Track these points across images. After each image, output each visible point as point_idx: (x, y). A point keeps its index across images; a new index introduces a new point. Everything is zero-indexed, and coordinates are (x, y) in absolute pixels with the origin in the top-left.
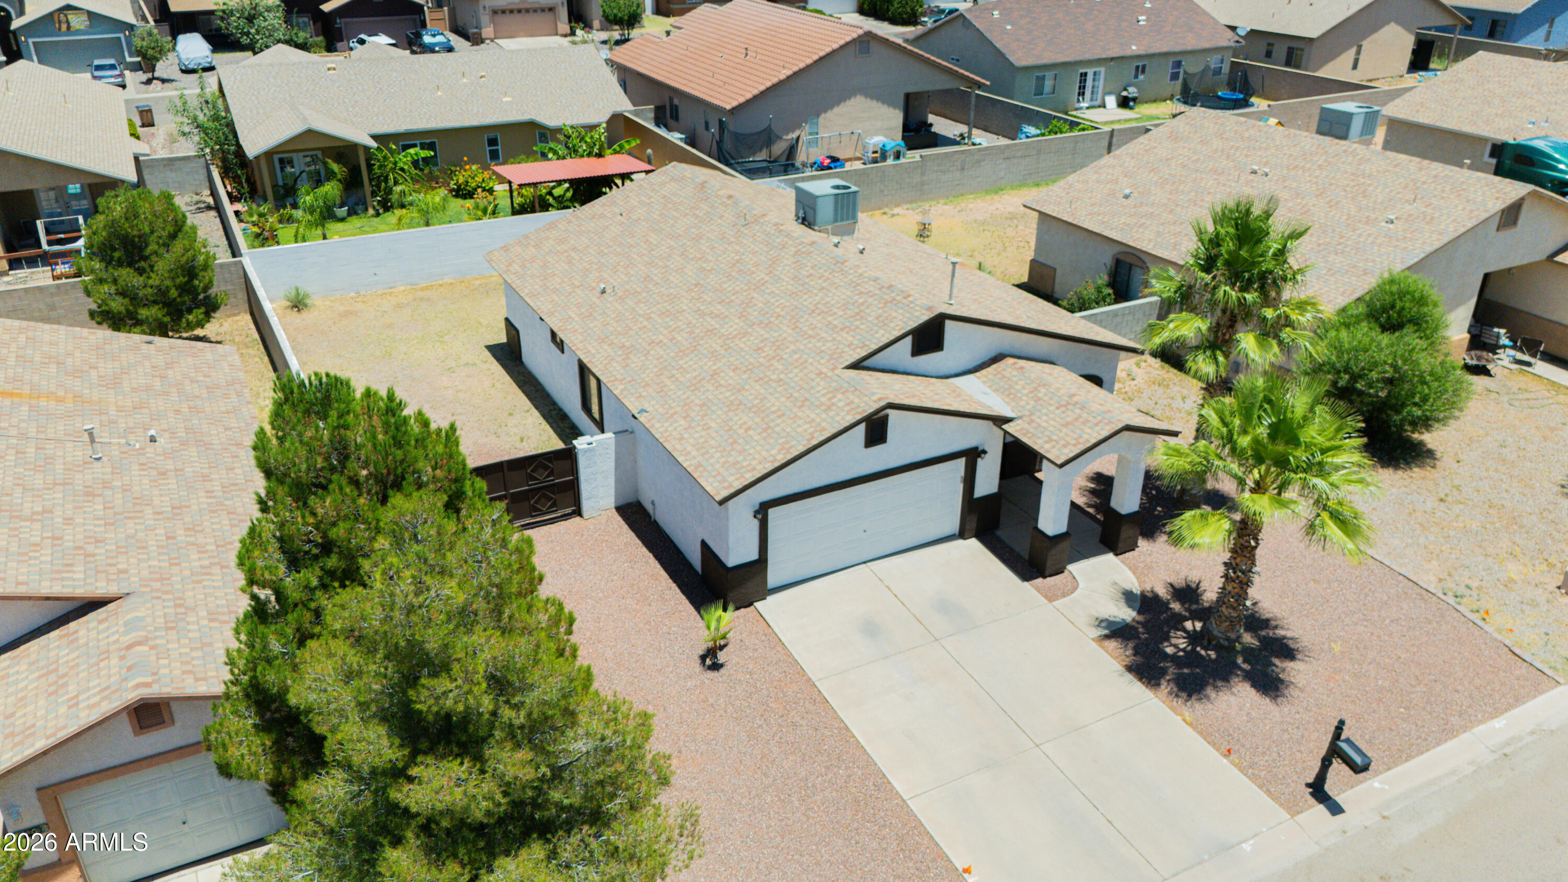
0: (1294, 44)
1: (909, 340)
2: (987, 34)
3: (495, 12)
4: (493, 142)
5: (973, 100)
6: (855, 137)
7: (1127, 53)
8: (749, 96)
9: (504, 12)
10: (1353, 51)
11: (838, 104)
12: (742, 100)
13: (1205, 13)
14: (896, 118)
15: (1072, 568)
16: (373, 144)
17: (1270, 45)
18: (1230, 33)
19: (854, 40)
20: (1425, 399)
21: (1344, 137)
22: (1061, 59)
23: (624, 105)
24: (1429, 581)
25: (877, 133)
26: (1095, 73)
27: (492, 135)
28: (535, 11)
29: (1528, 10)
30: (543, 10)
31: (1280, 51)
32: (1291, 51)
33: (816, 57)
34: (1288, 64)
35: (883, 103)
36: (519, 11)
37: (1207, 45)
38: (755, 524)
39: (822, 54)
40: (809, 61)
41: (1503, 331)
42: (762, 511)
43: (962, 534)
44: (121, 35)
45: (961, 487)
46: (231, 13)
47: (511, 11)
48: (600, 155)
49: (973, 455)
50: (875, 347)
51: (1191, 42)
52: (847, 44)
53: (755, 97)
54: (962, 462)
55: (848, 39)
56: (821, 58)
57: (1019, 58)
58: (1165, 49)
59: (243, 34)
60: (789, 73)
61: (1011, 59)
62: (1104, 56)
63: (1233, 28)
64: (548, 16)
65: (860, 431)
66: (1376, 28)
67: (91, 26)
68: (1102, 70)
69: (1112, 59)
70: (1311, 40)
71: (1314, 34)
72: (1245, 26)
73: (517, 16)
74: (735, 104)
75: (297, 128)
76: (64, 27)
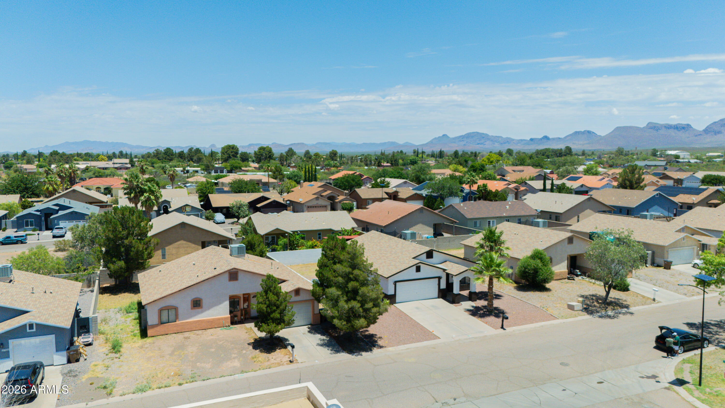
0: (557, 215)
1: (425, 255)
2: (459, 210)
3: (308, 207)
4: (319, 234)
5: (454, 227)
6: (419, 234)
7: (502, 216)
8: (389, 223)
9: (311, 207)
10: (576, 217)
11: (414, 226)
12: (387, 224)
13: (528, 206)
14: (431, 231)
15: (461, 303)
16: (292, 233)
17: (550, 215)
18: (536, 211)
19: (418, 209)
20: (543, 274)
21: (538, 227)
22: (481, 216)
23: (355, 225)
24: (539, 306)
25: (426, 234)
26: (493, 221)
27: (319, 232)
28: (321, 207)
29: (637, 207)
30: (323, 207)
31: (554, 217)
32: (556, 217)
33: (408, 213)
34: (556, 220)
35: (427, 226)
36: (316, 207)
37: (528, 214)
38: (394, 286)
39: (409, 212)
40: (406, 214)
41: (578, 271)
42: (395, 283)
43: (438, 297)
44: (199, 213)
45: (437, 286)
46: (234, 207)
47: (313, 207)
48: (350, 235)
49: (439, 278)
50: (418, 255)
51: (523, 213)
52: (416, 210)
53: (391, 223)
54: (437, 279)
55: (417, 209)
56: (409, 214)
57: (468, 216)
58: (514, 215)
59: (237, 212)
60: (400, 217)
61: (466, 216)
62: (495, 216)
63: (536, 210)
64: (324, 208)
65: (414, 268)
66: (583, 211)
67: (191, 210)
68: (495, 220)
69: (498, 217)
70: (561, 213)
71: (562, 211)
72: (540, 209)
73: (315, 208)
74: (385, 224)
75: (274, 228)
76: (184, 210)
